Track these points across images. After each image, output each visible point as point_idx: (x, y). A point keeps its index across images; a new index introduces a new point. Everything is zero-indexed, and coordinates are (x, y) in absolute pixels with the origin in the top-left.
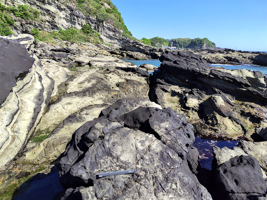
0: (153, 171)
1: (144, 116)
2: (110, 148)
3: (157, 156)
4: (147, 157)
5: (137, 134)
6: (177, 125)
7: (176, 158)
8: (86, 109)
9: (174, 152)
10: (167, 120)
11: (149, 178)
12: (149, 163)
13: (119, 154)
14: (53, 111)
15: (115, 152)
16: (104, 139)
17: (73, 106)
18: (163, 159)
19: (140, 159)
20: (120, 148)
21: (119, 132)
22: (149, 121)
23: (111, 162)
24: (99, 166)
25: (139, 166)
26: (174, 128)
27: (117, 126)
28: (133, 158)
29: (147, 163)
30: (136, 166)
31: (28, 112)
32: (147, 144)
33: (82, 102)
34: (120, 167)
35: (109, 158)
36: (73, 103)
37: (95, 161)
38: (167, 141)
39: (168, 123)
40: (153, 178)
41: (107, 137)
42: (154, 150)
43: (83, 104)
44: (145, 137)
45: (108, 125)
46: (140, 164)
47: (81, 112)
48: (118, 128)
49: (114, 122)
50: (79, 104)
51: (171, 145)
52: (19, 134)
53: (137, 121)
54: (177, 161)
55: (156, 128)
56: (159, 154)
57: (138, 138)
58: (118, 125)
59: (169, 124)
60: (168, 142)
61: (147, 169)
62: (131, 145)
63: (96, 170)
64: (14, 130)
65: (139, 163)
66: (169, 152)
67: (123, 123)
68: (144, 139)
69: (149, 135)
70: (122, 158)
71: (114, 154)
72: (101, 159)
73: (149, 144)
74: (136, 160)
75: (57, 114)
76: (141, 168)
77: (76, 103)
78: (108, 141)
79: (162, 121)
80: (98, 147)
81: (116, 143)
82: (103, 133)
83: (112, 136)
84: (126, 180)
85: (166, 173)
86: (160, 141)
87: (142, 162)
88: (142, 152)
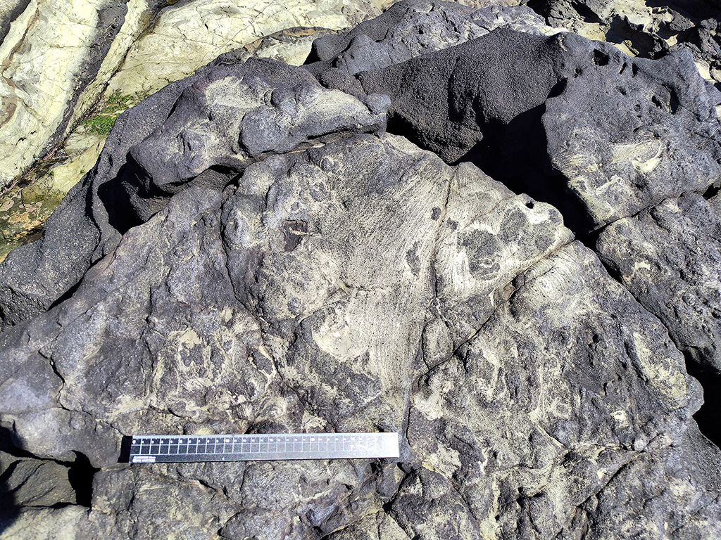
0: (512, 456)
1: (515, 82)
2: (263, 256)
3: (558, 354)
4: (489, 352)
5: (455, 187)
6: (706, 168)
7: (672, 380)
8: (281, 41)
9: (665, 338)
10: (656, 127)
11: (478, 503)
12: (502, 395)
13: (312, 308)
14: (170, 30)
15: (289, 289)
16: (238, 186)
17: (239, 21)
18: (593, 377)
19: (443, 361)
20: (326, 264)
21: (345, 160)
22: (547, 119)
23: (251, 352)
24: (159, 373)
25: (431, 408)
26: (686, 181)
27: (339, 118)
28: (402, 348)
29: (489, 393)
30: (410, 406)
31: (74, 17)
32: (509, 260)
33: (271, 13)
34: (303, 401)
35: (239, 327)
36: (241, 10)
37: (135, 334)
38: (631, 262)
39: (659, 146)
40: (505, 503)
41: (258, 181)
42: (544, 307)
43: (277, 20)
44: (502, 215)
45: (287, 104)
46: (435, 397)
47: (261, 48)
48: (347, 132)
49: (327, 92)
50: (260, 20)
51: (654, 290)
52: (34, 97)
53: (470, 108)
54: (675, 403)
55: (579, 170)
56: (572, 340)
57: (460, 214)
58: (346, 115)
59: (665, 157)
60: (637, 266)
61: (479, 432)
62: (404, 253)
63: (127, 404)
64: (16, 78)
65: (433, 387)
66: (636, 335)
67: (383, 103)
68: (494, 229)
69: (530, 206)
70: (325, 340)
71: (276, 306)
72: (184, 325)
73: (518, 262)
74: (416, 361)
75: (180, 43)
76: (443, 423)
77: (251, 13)
78: (263, 204)
79: (625, 131)
80: (183, 237)
81: (311, 226)
82: (242, 146)
83: (295, 177)
84: (321, 499)
85: (594, 479)
86: (590, 257)
87: (456, 381)
88: (467, 310)
